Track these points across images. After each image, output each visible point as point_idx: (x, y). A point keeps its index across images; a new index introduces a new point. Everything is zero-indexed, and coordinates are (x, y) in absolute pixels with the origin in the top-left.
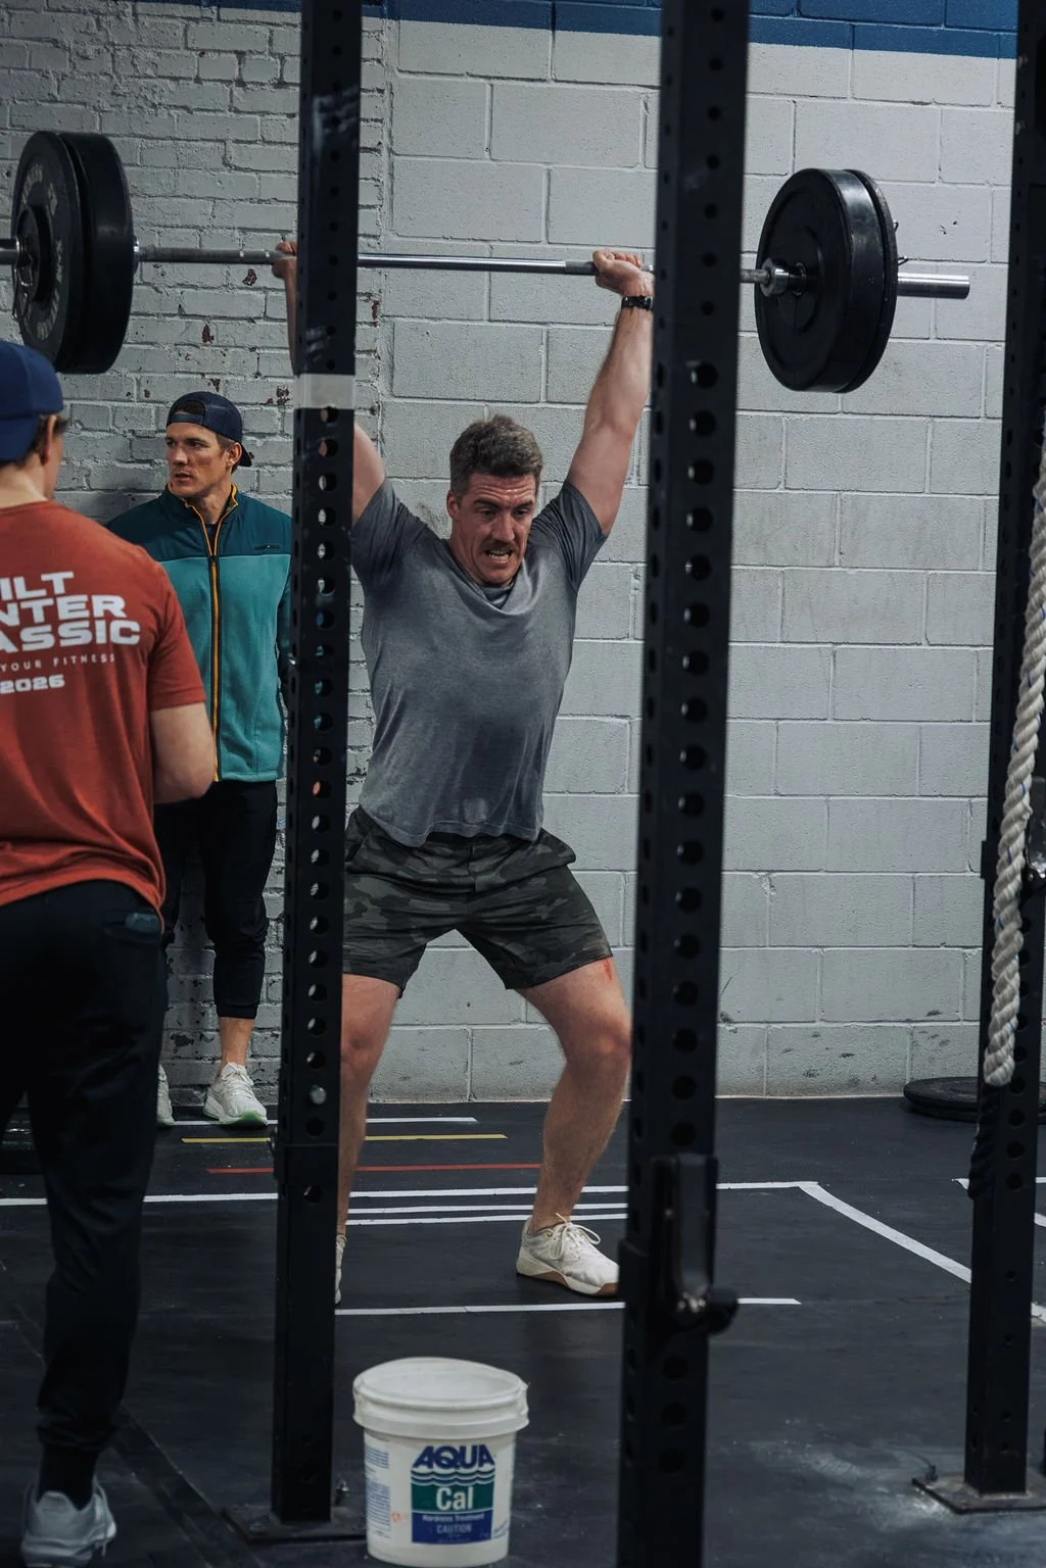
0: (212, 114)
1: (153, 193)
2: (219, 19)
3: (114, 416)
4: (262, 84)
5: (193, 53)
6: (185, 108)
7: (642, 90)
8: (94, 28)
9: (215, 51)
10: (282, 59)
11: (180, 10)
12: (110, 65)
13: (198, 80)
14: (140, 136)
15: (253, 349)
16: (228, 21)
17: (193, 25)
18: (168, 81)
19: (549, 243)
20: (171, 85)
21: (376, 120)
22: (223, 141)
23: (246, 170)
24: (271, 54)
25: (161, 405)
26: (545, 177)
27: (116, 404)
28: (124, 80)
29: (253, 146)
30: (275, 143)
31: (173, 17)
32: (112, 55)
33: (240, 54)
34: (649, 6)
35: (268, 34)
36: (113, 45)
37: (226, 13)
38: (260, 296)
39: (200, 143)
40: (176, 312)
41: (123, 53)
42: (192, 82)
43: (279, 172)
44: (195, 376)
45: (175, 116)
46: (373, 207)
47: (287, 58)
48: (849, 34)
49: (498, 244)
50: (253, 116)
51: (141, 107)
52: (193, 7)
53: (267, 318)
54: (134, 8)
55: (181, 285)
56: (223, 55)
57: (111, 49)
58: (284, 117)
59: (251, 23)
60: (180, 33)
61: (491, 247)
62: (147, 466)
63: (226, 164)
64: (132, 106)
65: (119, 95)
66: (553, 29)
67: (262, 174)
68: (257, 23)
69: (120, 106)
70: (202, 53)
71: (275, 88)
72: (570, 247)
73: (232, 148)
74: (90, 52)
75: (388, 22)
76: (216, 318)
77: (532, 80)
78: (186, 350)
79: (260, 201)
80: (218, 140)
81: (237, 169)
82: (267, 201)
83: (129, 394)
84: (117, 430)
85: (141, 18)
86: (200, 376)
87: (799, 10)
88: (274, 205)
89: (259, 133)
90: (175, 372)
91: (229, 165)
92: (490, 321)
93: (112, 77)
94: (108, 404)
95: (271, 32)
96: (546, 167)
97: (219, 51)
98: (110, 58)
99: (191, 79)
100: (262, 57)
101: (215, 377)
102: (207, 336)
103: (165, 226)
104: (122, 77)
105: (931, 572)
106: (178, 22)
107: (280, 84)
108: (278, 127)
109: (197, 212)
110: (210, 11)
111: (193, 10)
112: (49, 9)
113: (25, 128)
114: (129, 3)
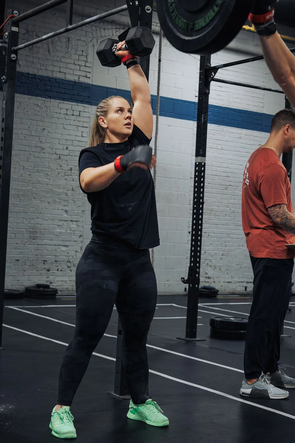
0: (62, 119)
1: (52, 132)
4: (70, 115)
6: (58, 118)
8: (44, 103)
10: (73, 110)
11: (58, 101)
12: (46, 110)
13: (60, 113)
14: (50, 122)
15: (67, 160)
17: (59, 104)
20: (56, 114)
21: (88, 122)
22: (63, 124)
24: (72, 110)
25: (52, 169)
29: (68, 125)
30: (72, 125)
31: (56, 102)
33: (67, 110)
36: (46, 106)
37: (65, 102)
38: (68, 151)
39: (60, 124)
40: (55, 153)
41: (48, 108)
43: (72, 130)
45: (56, 119)
50: (68, 120)
51: (51, 117)
53: (69, 155)
55: (56, 149)
56: (64, 109)
59: (68, 104)
60: (57, 105)
62: (49, 180)
64: (49, 117)
65: (47, 115)
67: (69, 130)
68: (69, 104)
69: (47, 117)
70: (61, 109)
73: (65, 125)
74: (43, 107)
75: (90, 106)
76: (61, 154)
78: (56, 160)
79: (69, 135)
81: (66, 129)
83: (46, 167)
84: (45, 173)
85: (51, 102)
86: (58, 164)
88: (71, 136)
89: (69, 123)
90: (54, 164)
91: (64, 128)
93: (46, 112)
94: (44, 169)
95: (72, 106)
100: (70, 110)
102: (60, 158)
103: (54, 138)
104: (48, 112)
106: (57, 103)
107: (73, 115)
108: (72, 122)
109: (59, 136)
110: (62, 102)
111: (60, 101)
112: (37, 99)
113: (32, 120)
114: (50, 99)
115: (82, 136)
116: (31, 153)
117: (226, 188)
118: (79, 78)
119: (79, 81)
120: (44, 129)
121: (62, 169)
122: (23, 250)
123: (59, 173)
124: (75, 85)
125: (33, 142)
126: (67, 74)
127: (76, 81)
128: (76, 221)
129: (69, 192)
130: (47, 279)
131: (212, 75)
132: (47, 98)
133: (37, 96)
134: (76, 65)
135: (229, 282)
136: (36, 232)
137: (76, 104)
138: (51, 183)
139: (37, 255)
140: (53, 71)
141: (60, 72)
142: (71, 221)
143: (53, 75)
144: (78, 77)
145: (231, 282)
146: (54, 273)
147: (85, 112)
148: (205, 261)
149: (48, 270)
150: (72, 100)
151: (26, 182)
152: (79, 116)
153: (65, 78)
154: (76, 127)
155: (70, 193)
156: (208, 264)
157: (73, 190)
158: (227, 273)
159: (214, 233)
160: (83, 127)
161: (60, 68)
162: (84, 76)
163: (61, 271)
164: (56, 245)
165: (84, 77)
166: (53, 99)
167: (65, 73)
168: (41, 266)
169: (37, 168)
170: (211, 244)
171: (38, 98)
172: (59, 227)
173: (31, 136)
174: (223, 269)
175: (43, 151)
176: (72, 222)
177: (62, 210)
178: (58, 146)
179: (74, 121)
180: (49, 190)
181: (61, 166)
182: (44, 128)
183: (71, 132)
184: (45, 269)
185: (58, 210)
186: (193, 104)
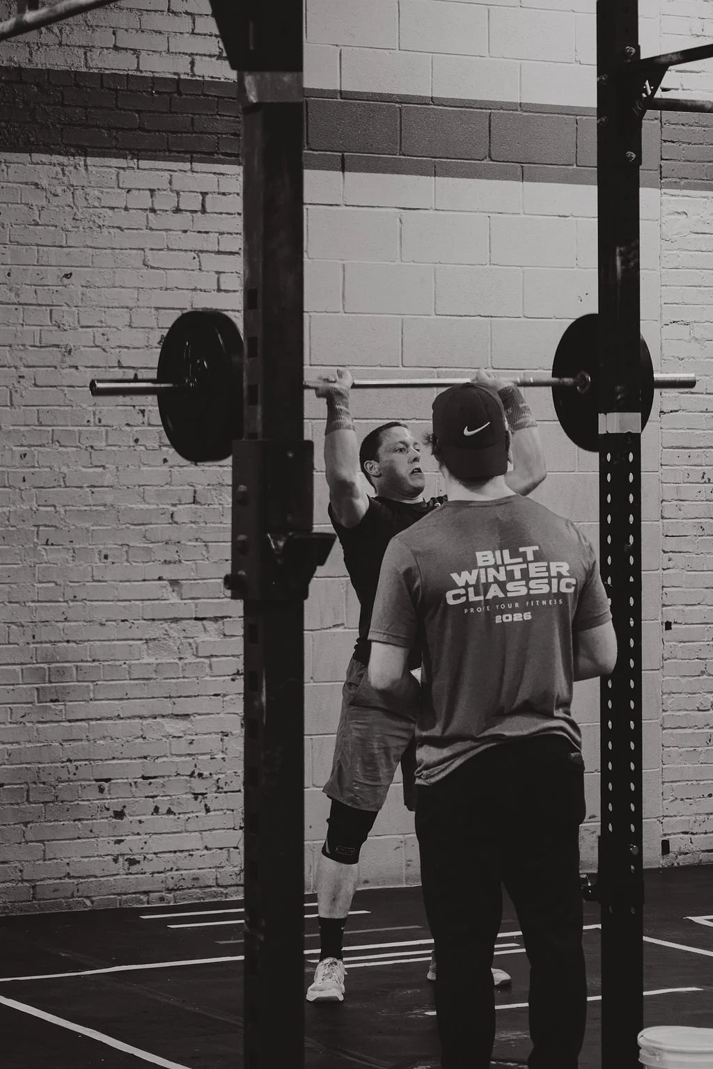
0: (135, 231)
1: (100, 285)
2: (138, 168)
3: (80, 437)
4: (166, 211)
5: (123, 191)
6: (119, 228)
7: (397, 210)
8: (60, 176)
9: (136, 189)
10: (178, 193)
11: (114, 162)
12: (71, 200)
13: (126, 209)
14: (91, 247)
16: (144, 169)
17: (122, 172)
18: (108, 210)
19: (345, 313)
20: (110, 212)
21: (237, 234)
22: (143, 249)
23: (157, 268)
24: (171, 191)
25: (109, 428)
26: (341, 269)
27: (81, 428)
28: (80, 210)
29: (161, 252)
30: (175, 250)
31: (109, 167)
32: (73, 193)
33: (152, 191)
34: (400, 155)
35: (169, 177)
36: (73, 186)
37: (144, 164)
39: (128, 251)
40: (116, 365)
41: (79, 192)
42: (122, 211)
43: (179, 269)
44: (129, 408)
45: (113, 233)
46: (237, 291)
47: (181, 193)
48: (519, 173)
49: (314, 314)
50: (161, 232)
51: (91, 228)
52: (122, 160)
54: (85, 161)
55: (120, 347)
56: (141, 191)
57: (72, 189)
58: (180, 233)
59: (157, 170)
60: (114, 177)
61: (310, 316)
62: (101, 469)
63: (144, 264)
64: (86, 227)
65: (77, 220)
66: (343, 171)
67: (167, 271)
68: (162, 170)
69: (78, 228)
70: (129, 191)
71: (174, 213)
72: (358, 315)
73: (148, 252)
74: (59, 191)
76: (141, 368)
77: (331, 205)
79: (167, 289)
80: (139, 249)
81: (152, 268)
82: (171, 289)
83: (88, 421)
84: (81, 445)
85: (89, 168)
86: (132, 408)
87: (490, 157)
88: (176, 291)
89: (165, 244)
90: (117, 406)
91: (147, 266)
92: (311, 365)
93: (73, 208)
94: (76, 429)
95: (171, 176)
96: (340, 262)
97: (139, 189)
98: (71, 195)
99: (122, 208)
100: (165, 192)
101: (142, 408)
103: (108, 307)
104: (79, 208)
105: (580, 524)
106: (113, 170)
107: (177, 210)
108: (177, 240)
109: (128, 297)
110: (133, 163)
111: (122, 162)
112: (32, 163)
113: (18, 244)
114: (82, 158)
115: (219, 290)
116: (24, 371)
118: (192, 63)
119: (194, 75)
120: (68, 276)
121: (150, 425)
122: (16, 746)
123: (136, 441)
124: (180, 94)
125: (26, 328)
126: (143, 53)
127: (183, 77)
128: (216, 619)
129: (180, 507)
130: (116, 849)
131: (645, 91)
132: (73, 155)
133: (30, 152)
134: (174, 13)
136: (61, 672)
137: (187, 166)
138: (108, 479)
139: (69, 760)
140: (87, 49)
141: (116, 48)
142: (196, 619)
143: (91, 64)
144: (189, 59)
146: (140, 822)
147: (224, 194)
149: (119, 815)
150: (170, 151)
151: (10, 487)
152: (204, 211)
153: (138, 69)
154: (193, 254)
155: (183, 512)
157: (194, 502)
160: (219, 252)
161: (114, 33)
162: (210, 56)
163: (170, 812)
164: (141, 717)
165: (214, 59)
166: (93, 155)
167: (136, 52)
168: (92, 799)
169: (50, 429)
171: (37, 157)
172: (151, 644)
173: (20, 307)
175: (69, 361)
176: (199, 623)
177: (160, 579)
178: (128, 336)
179: (185, 231)
180: (102, 508)
181: (143, 412)
182: (68, 270)
183: (176, 278)
184: (108, 809)
185: (144, 580)
186: (656, 121)
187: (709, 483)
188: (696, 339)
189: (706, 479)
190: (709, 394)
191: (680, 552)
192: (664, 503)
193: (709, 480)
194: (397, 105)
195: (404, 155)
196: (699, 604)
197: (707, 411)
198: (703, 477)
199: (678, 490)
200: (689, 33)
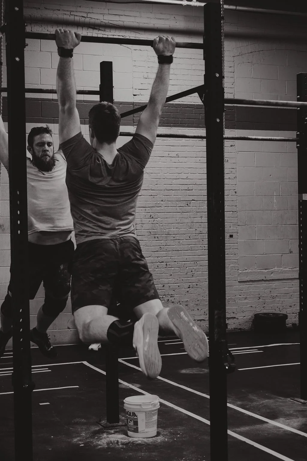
117: (187, 204)
135: (201, 320)
145: (204, 320)
148: (164, 296)
156: (168, 300)
158: (198, 309)
159: (175, 262)
170: (171, 275)
174: (191, 304)
186: (132, 105)
187: (153, 218)
188: (147, 173)
189: (151, 217)
190: (152, 190)
191: (143, 240)
192: (137, 225)
193: (153, 217)
194: (40, 102)
195: (43, 117)
196: (150, 257)
197: (151, 195)
198: (150, 217)
199: (141, 221)
200: (143, 77)
